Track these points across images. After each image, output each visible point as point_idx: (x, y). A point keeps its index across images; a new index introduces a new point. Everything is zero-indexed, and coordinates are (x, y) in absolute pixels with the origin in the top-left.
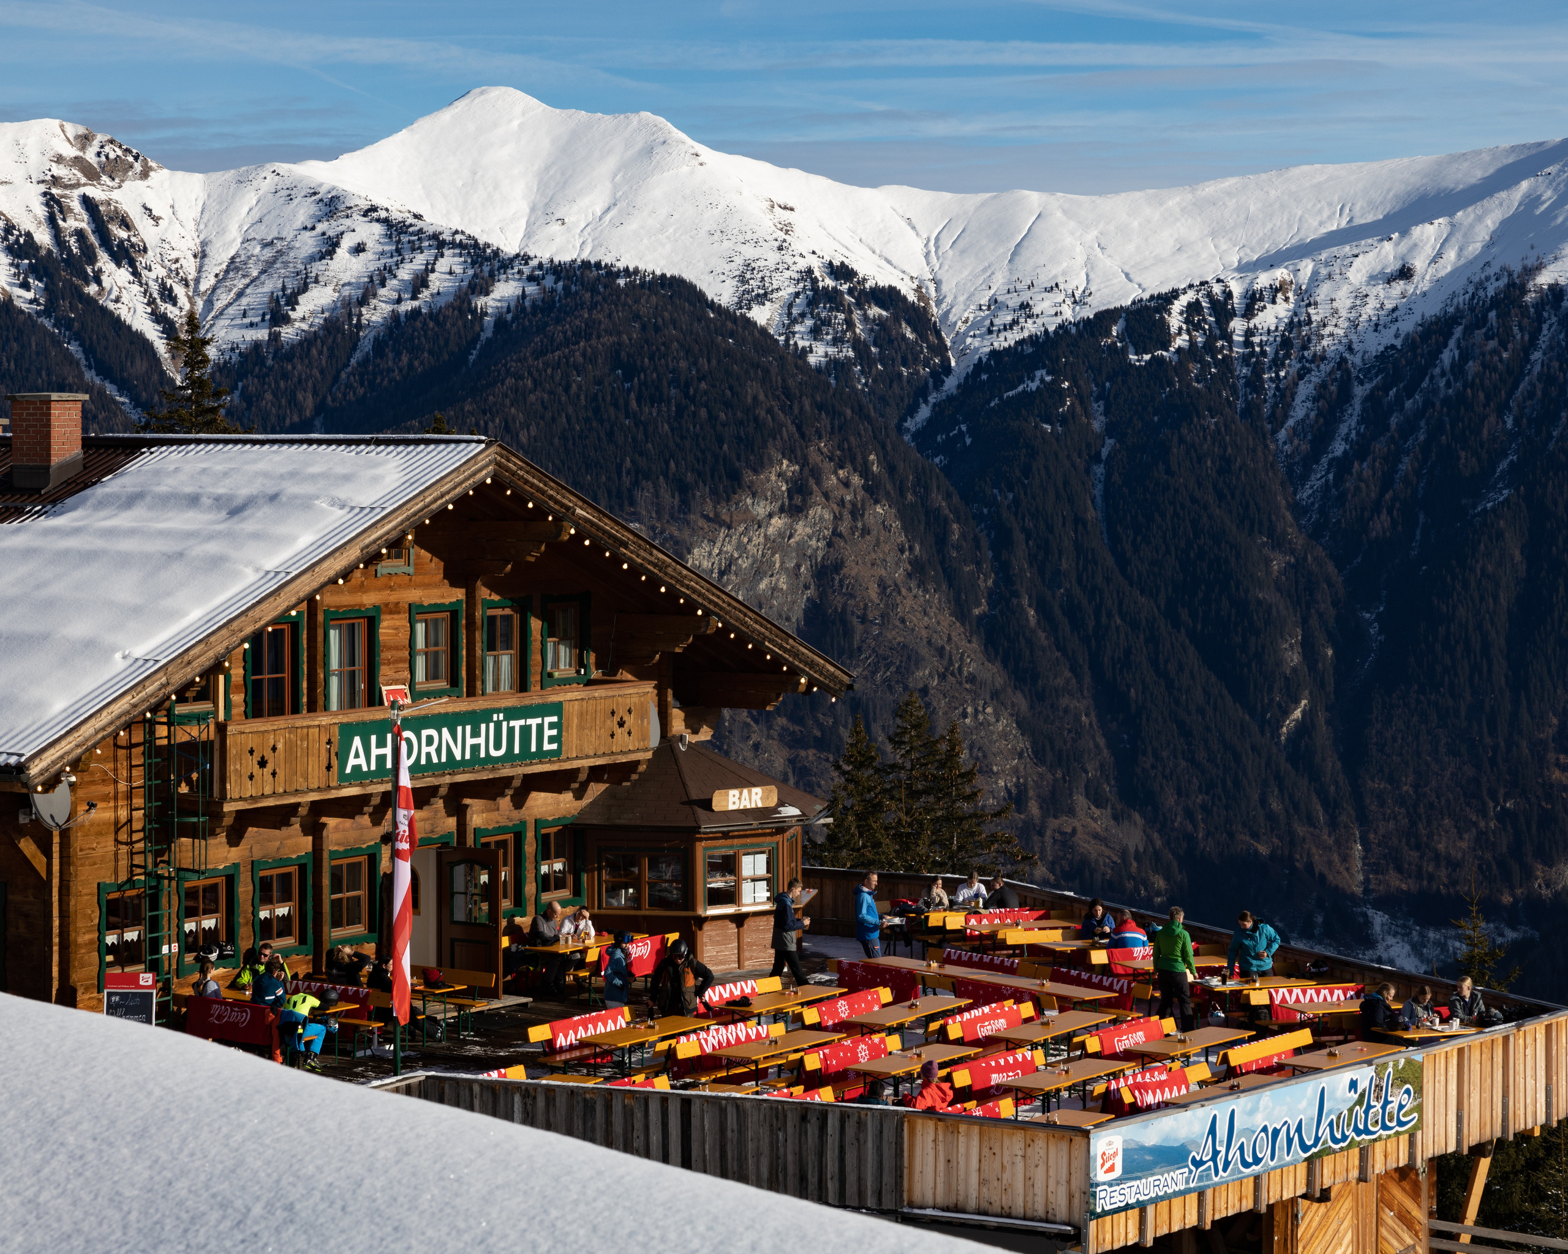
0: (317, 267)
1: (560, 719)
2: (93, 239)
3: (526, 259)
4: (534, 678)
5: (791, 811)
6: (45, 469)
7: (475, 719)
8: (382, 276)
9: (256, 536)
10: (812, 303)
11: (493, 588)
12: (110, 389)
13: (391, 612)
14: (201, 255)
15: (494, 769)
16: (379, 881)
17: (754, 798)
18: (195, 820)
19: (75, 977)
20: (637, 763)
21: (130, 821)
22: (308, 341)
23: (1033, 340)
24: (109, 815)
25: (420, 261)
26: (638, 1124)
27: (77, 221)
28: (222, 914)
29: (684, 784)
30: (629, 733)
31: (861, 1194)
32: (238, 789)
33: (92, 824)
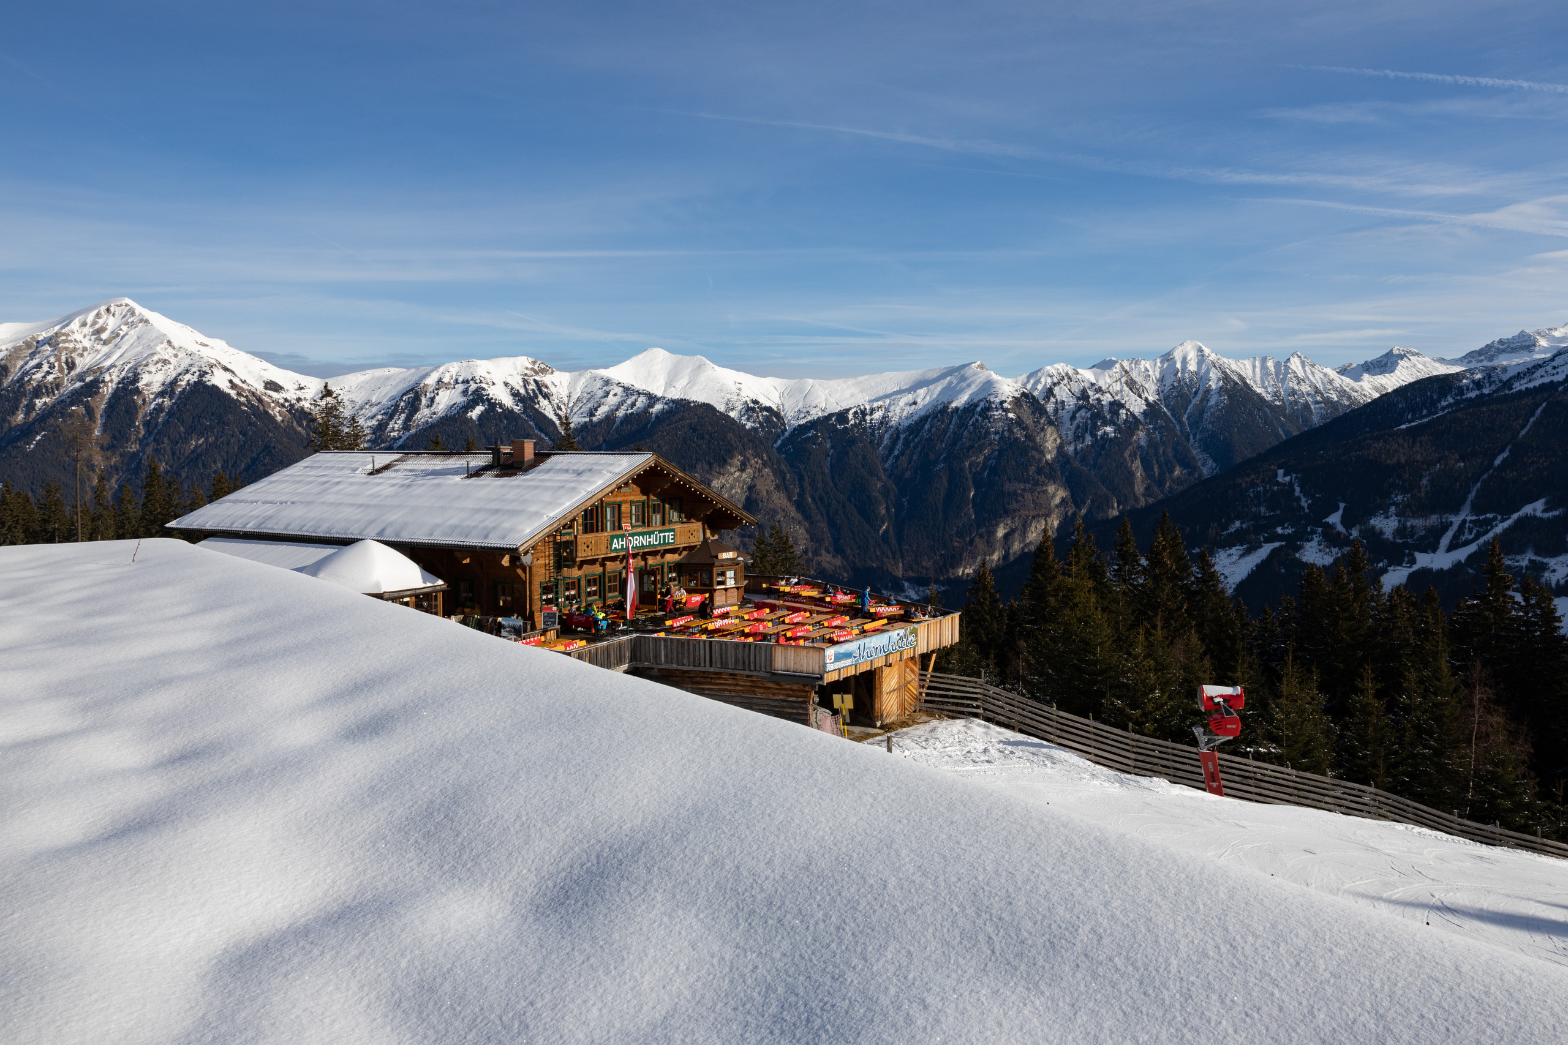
0: (603, 400)
1: (674, 533)
2: (537, 392)
3: (664, 398)
4: (667, 521)
5: (741, 559)
6: (523, 462)
7: (650, 533)
8: (622, 403)
9: (585, 481)
10: (747, 411)
11: (654, 496)
12: (543, 435)
13: (625, 503)
14: (569, 396)
15: (655, 548)
16: (622, 580)
17: (730, 555)
18: (568, 563)
19: (534, 608)
20: (696, 546)
21: (549, 564)
22: (601, 422)
23: (810, 422)
24: (543, 562)
25: (633, 398)
26: (697, 649)
27: (532, 386)
28: (577, 590)
29: (710, 552)
30: (694, 537)
31: (760, 667)
32: (581, 554)
33: (539, 564)
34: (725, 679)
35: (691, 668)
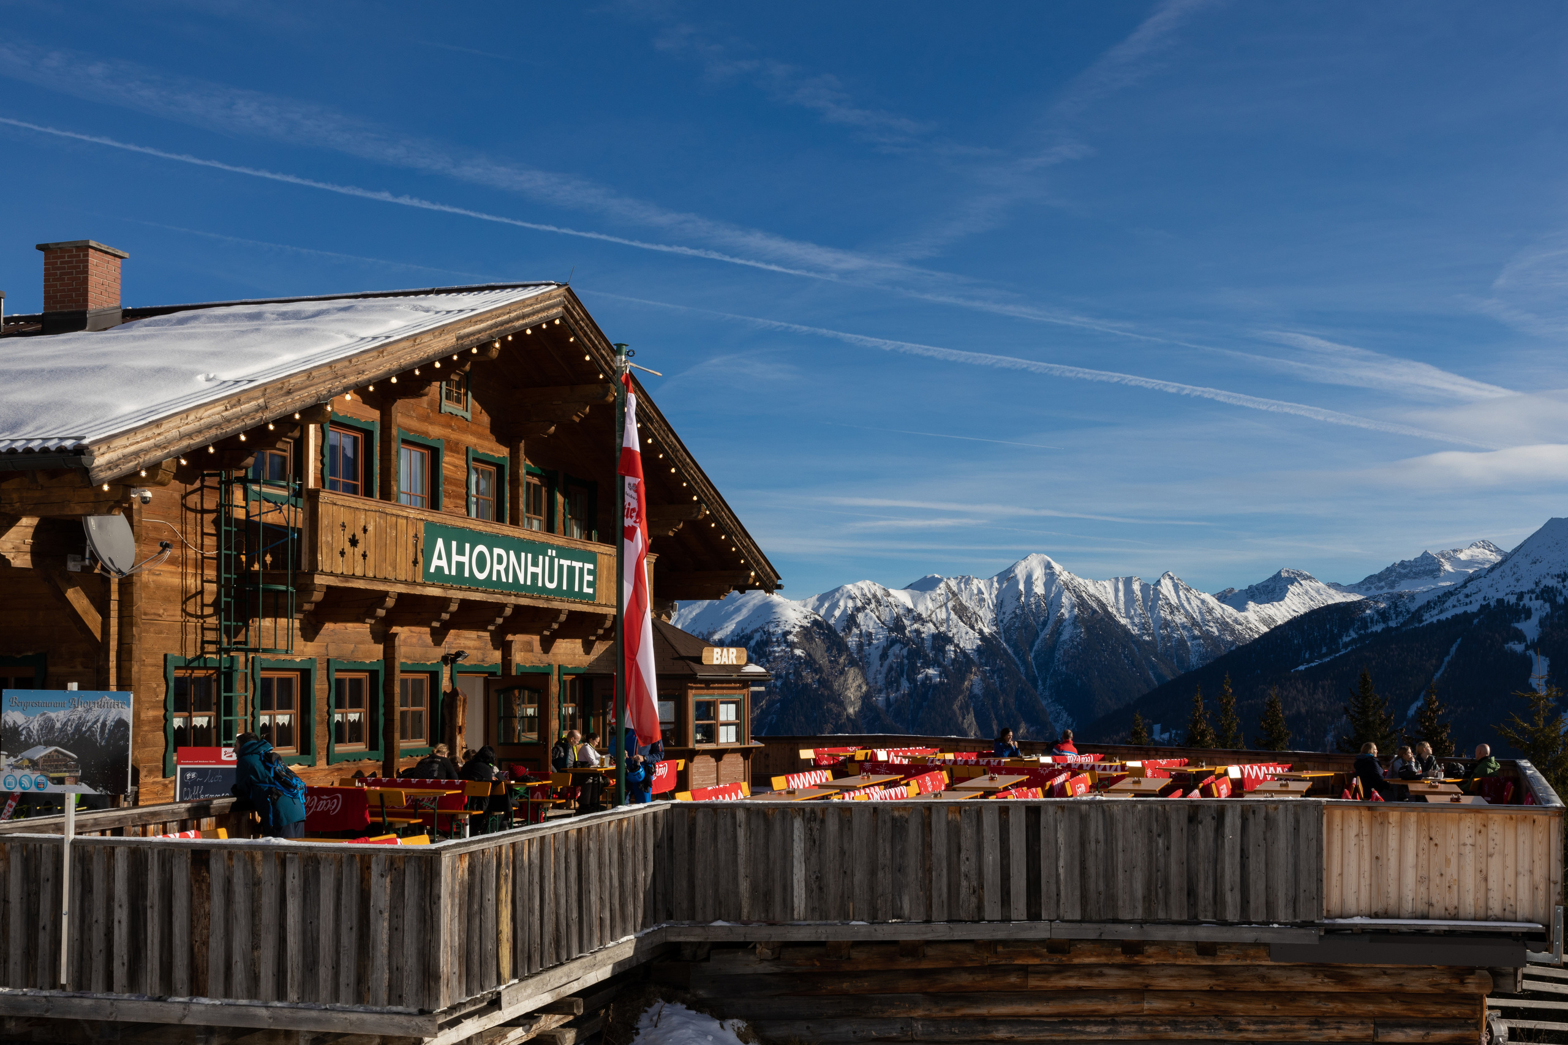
1: (595, 567)
6: (81, 314)
7: (535, 550)
11: (530, 454)
13: (452, 450)
15: (547, 600)
16: (441, 697)
17: (731, 656)
18: (283, 588)
21: (202, 592)
24: (176, 581)
28: (296, 710)
29: (672, 646)
31: (1270, 906)
32: (328, 562)
33: (158, 586)
34: (1089, 971)
35: (940, 931)
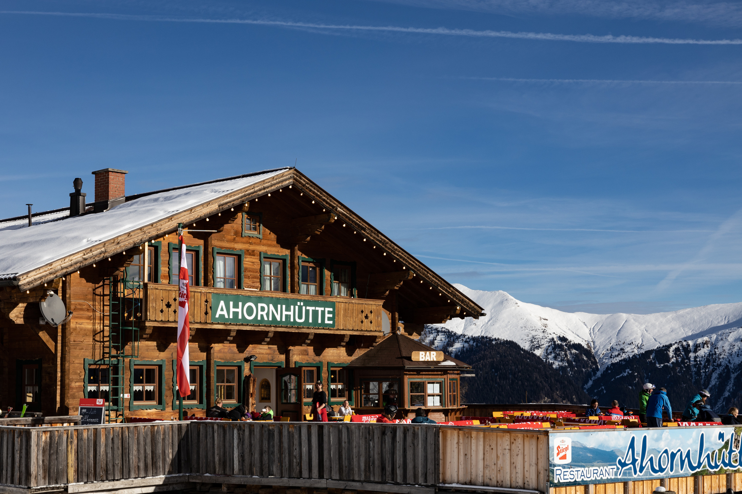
1: (334, 309)
3: (464, 336)
4: (326, 295)
5: (451, 363)
6: (106, 202)
7: (288, 304)
10: (554, 349)
11: (303, 251)
13: (250, 254)
15: (298, 328)
16: (243, 379)
17: (432, 356)
18: (131, 328)
20: (376, 337)
21: (103, 331)
24: (90, 327)
28: (157, 384)
29: (400, 351)
30: (371, 322)
31: (416, 476)
32: (154, 316)
33: (81, 329)
